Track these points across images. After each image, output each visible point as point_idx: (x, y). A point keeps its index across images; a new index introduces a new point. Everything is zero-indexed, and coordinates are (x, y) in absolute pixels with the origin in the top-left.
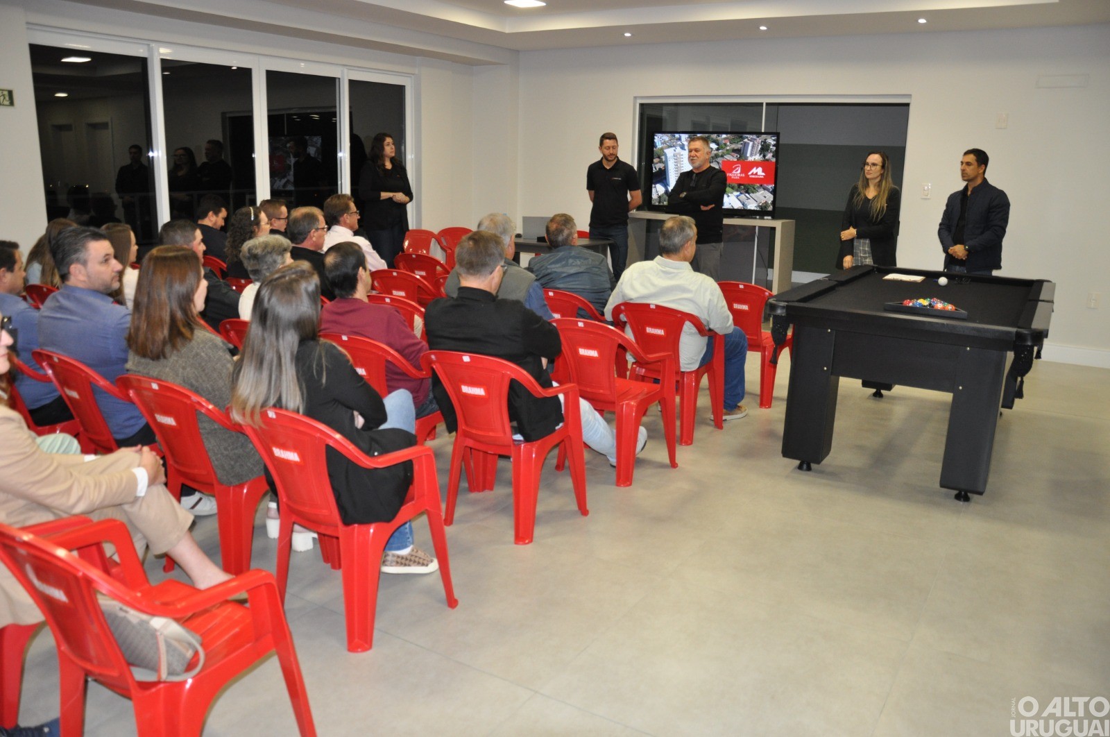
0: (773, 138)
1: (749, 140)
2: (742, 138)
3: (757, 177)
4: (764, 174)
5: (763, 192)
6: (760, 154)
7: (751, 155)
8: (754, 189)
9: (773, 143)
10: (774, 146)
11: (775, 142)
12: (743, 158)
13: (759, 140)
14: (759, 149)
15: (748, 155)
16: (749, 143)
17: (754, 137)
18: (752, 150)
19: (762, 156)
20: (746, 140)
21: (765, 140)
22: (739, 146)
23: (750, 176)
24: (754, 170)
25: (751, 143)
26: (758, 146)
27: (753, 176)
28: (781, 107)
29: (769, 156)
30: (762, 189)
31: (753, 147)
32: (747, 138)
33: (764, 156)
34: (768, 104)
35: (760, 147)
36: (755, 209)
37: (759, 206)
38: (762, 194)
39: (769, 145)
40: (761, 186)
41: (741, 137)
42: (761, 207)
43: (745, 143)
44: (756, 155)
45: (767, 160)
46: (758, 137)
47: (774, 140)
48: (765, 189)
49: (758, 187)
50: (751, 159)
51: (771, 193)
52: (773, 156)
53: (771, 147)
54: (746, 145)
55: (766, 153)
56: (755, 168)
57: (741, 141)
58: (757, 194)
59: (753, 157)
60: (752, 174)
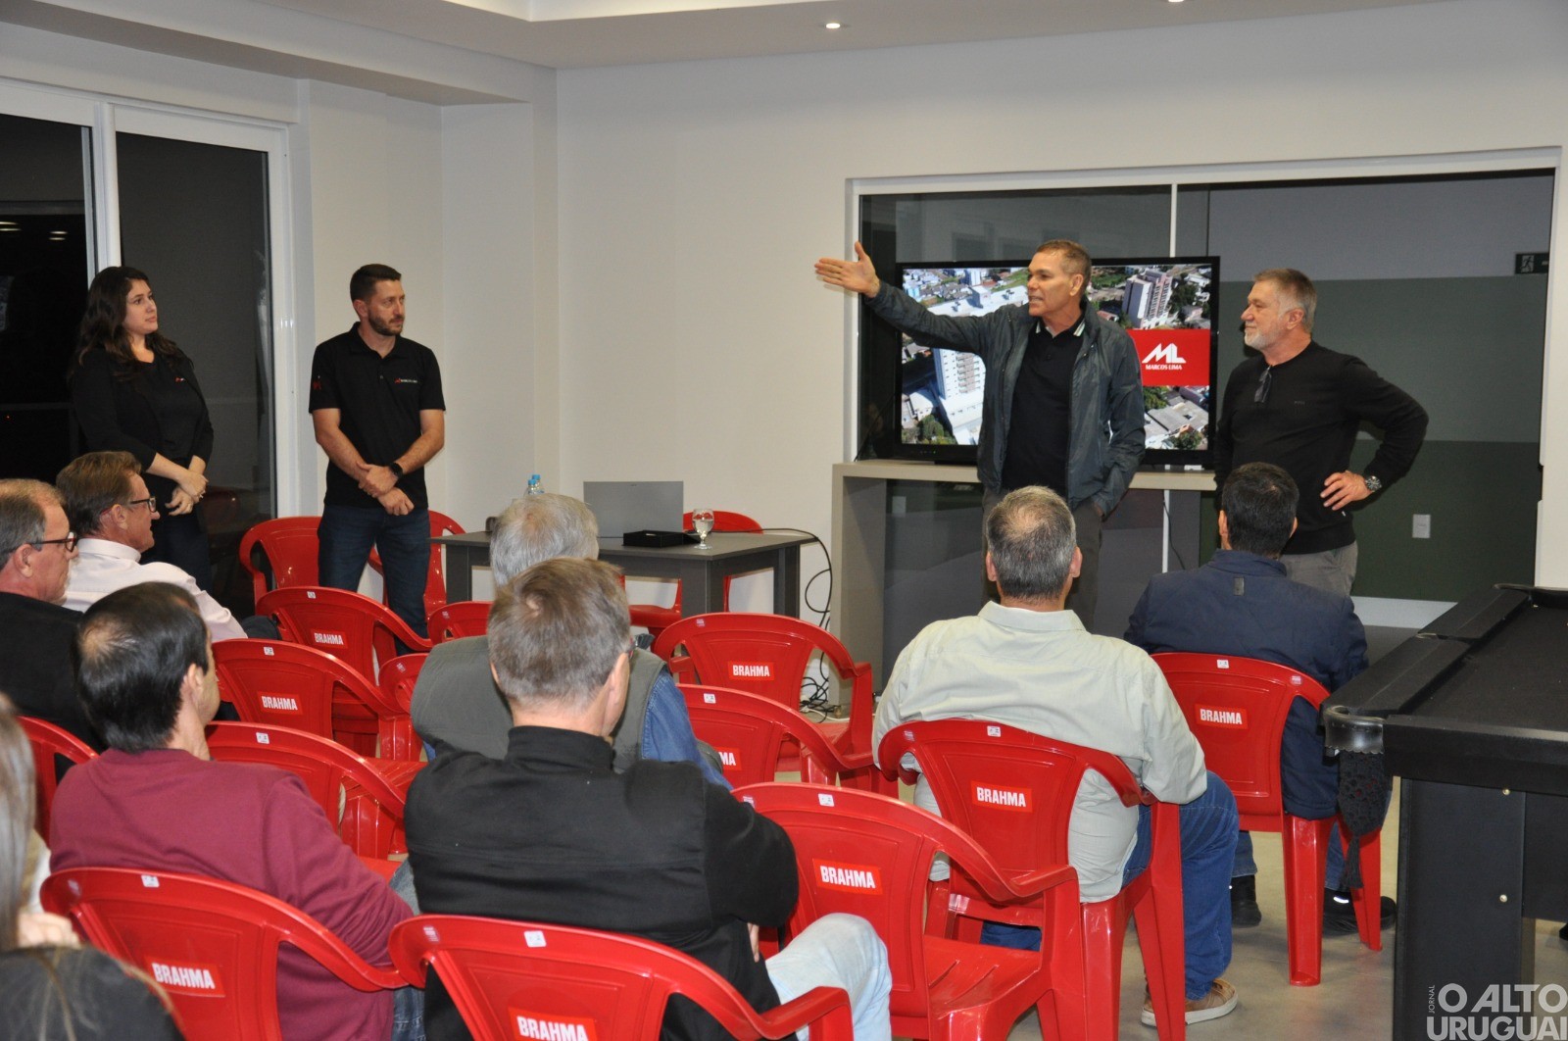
0: (1203, 271)
1: (1140, 278)
2: (1124, 274)
3: (1164, 367)
4: (1182, 360)
5: (1181, 404)
6: (1172, 312)
7: (1149, 314)
8: (1159, 397)
9: (1203, 282)
10: (1204, 290)
11: (1208, 282)
12: (1129, 323)
13: (1167, 278)
14: (1168, 299)
15: (1141, 314)
16: (1141, 287)
17: (1155, 269)
18: (1150, 303)
19: (1175, 315)
20: (1134, 279)
21: (1184, 276)
22: (1117, 293)
23: (1148, 367)
24: (1158, 352)
25: (1147, 286)
26: (1165, 291)
27: (1156, 367)
28: (1214, 194)
29: (1194, 315)
30: (1179, 398)
31: (1152, 294)
32: (1136, 272)
33: (1182, 317)
34: (1182, 188)
35: (1170, 293)
36: (1164, 447)
37: (1172, 439)
38: (1180, 409)
39: (1193, 288)
40: (1177, 389)
41: (1122, 271)
42: (1179, 442)
43: (1132, 285)
44: (1159, 314)
45: (1191, 326)
46: (1164, 270)
47: (1205, 276)
48: (1186, 397)
49: (1171, 394)
50: (1148, 324)
51: (1202, 406)
52: (1204, 316)
53: (1198, 294)
54: (1133, 291)
55: (1186, 308)
56: (1159, 347)
57: (1120, 281)
58: (1168, 410)
59: (1155, 320)
60: (1153, 361)
